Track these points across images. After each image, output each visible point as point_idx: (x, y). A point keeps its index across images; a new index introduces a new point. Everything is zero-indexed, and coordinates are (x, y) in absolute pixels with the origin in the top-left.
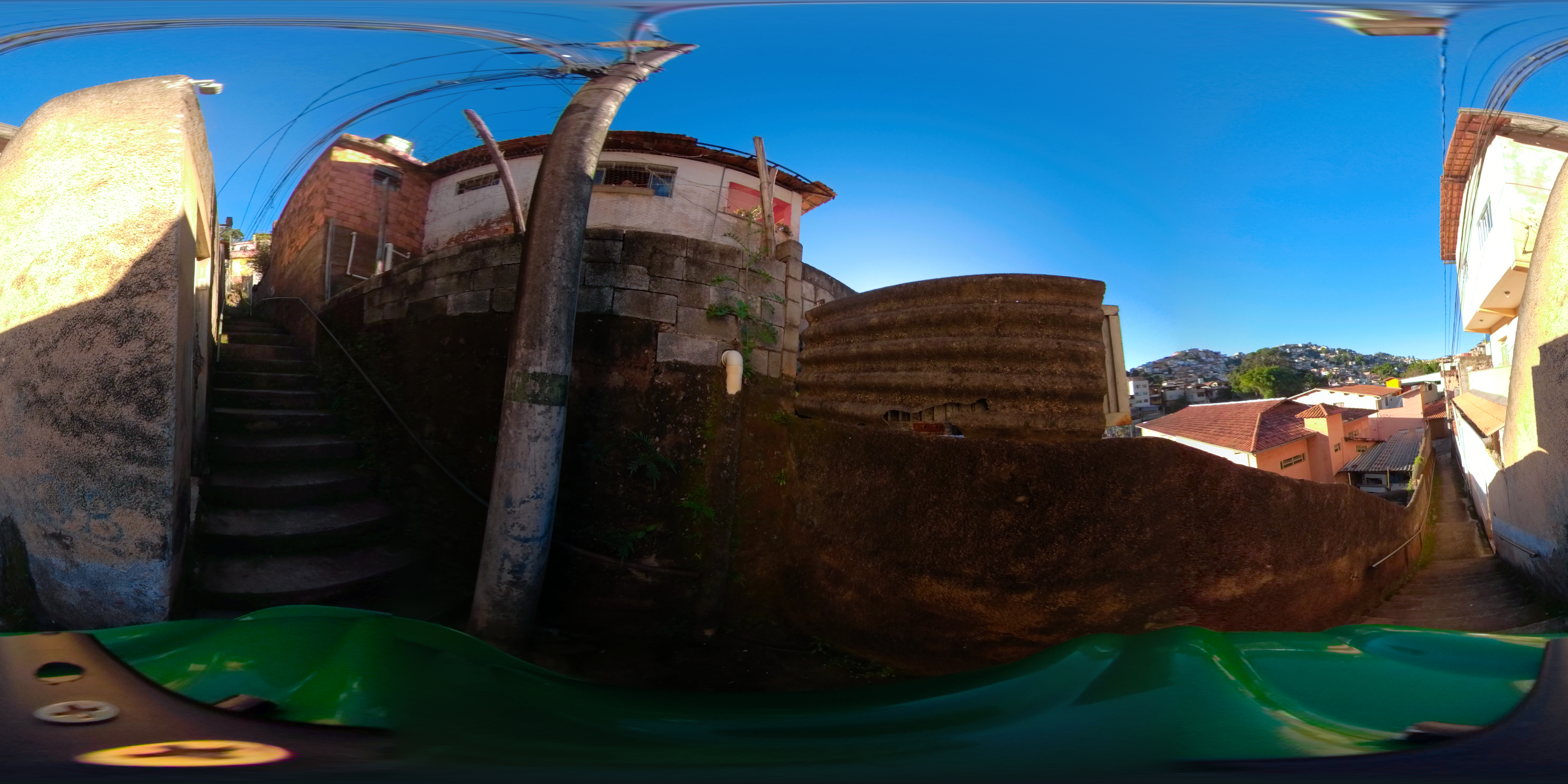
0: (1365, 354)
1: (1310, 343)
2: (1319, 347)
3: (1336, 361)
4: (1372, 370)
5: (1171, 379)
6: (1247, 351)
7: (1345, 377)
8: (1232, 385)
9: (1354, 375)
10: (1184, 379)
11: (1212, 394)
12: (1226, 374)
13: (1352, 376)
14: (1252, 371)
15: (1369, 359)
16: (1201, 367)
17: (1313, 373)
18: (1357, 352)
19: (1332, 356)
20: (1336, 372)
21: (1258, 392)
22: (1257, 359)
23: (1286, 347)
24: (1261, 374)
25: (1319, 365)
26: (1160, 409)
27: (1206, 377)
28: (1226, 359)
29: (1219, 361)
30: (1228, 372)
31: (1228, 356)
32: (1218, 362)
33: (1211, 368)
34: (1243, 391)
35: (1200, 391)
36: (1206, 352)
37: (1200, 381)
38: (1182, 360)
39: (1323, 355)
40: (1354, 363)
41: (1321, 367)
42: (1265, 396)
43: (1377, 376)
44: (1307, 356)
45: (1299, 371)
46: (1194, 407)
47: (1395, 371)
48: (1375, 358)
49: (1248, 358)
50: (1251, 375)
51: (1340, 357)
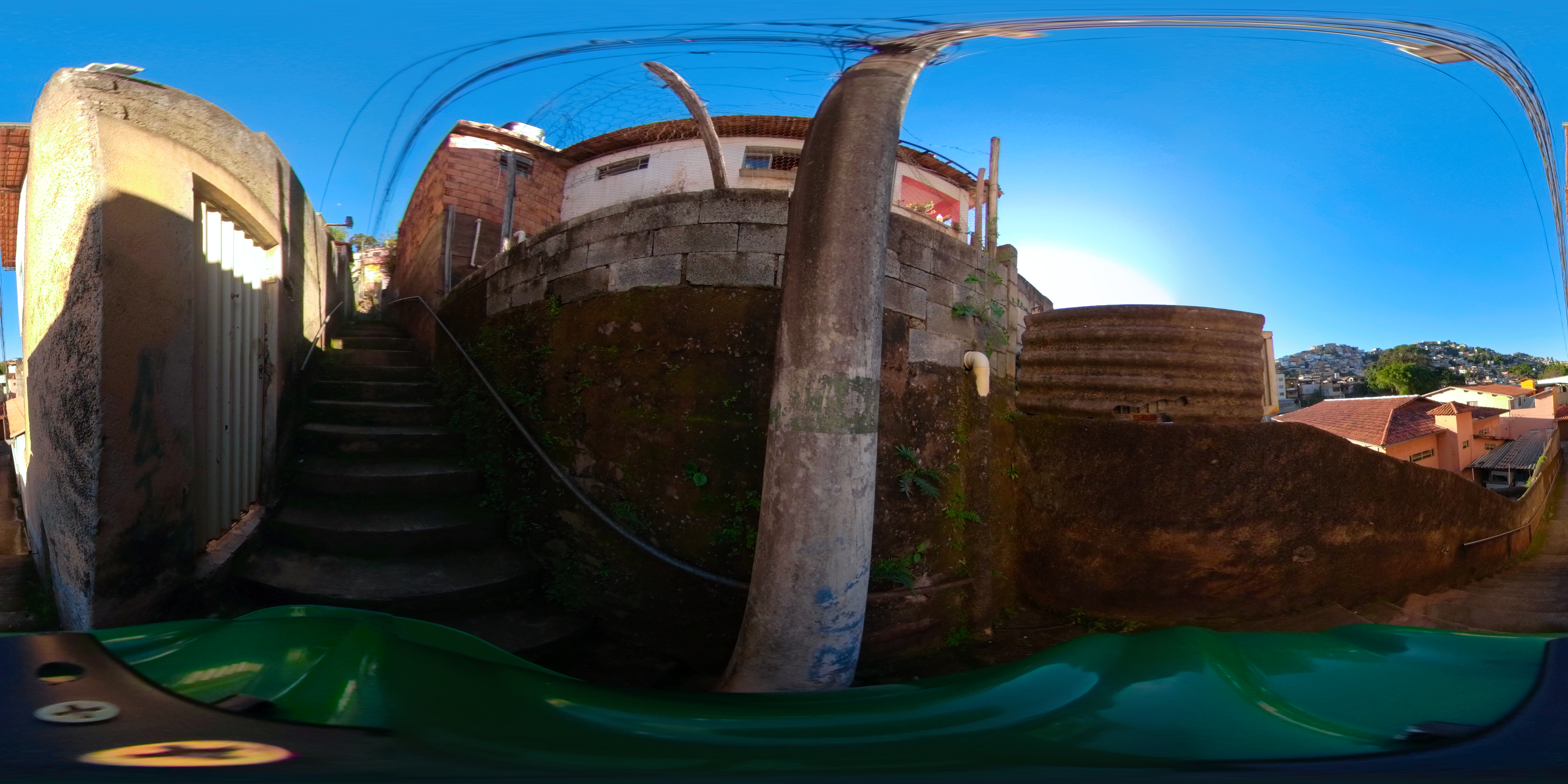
0: (1504, 354)
1: (1449, 341)
2: (1458, 345)
3: (1474, 360)
4: (1510, 370)
5: (1308, 373)
6: (1385, 347)
7: (1482, 376)
8: (1368, 380)
9: (1492, 374)
10: (1320, 373)
11: (1347, 389)
12: (1363, 370)
13: (1490, 376)
14: (1389, 367)
15: (1508, 359)
16: (1338, 362)
17: (1451, 372)
18: (1496, 352)
19: (1471, 355)
20: (1474, 371)
21: (1394, 388)
22: (1394, 355)
23: (1424, 344)
24: (1398, 370)
25: (1457, 363)
26: (1296, 402)
27: (1342, 372)
28: (1364, 355)
29: (1356, 356)
30: (1365, 368)
31: (1366, 352)
32: (1355, 358)
33: (1348, 363)
34: (1379, 386)
35: (1336, 385)
36: (1344, 347)
37: (1336, 376)
38: (1318, 355)
39: (1461, 353)
40: (1492, 362)
41: (1459, 365)
42: (1401, 392)
43: (1515, 376)
44: (1445, 354)
45: (1437, 368)
46: (1329, 402)
47: (1533, 371)
48: (1514, 358)
49: (1385, 354)
50: (1388, 371)
51: (1479, 356)
